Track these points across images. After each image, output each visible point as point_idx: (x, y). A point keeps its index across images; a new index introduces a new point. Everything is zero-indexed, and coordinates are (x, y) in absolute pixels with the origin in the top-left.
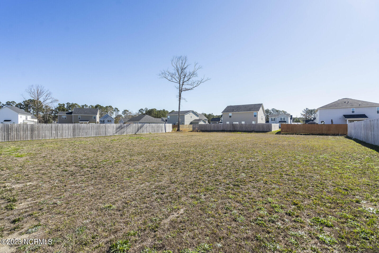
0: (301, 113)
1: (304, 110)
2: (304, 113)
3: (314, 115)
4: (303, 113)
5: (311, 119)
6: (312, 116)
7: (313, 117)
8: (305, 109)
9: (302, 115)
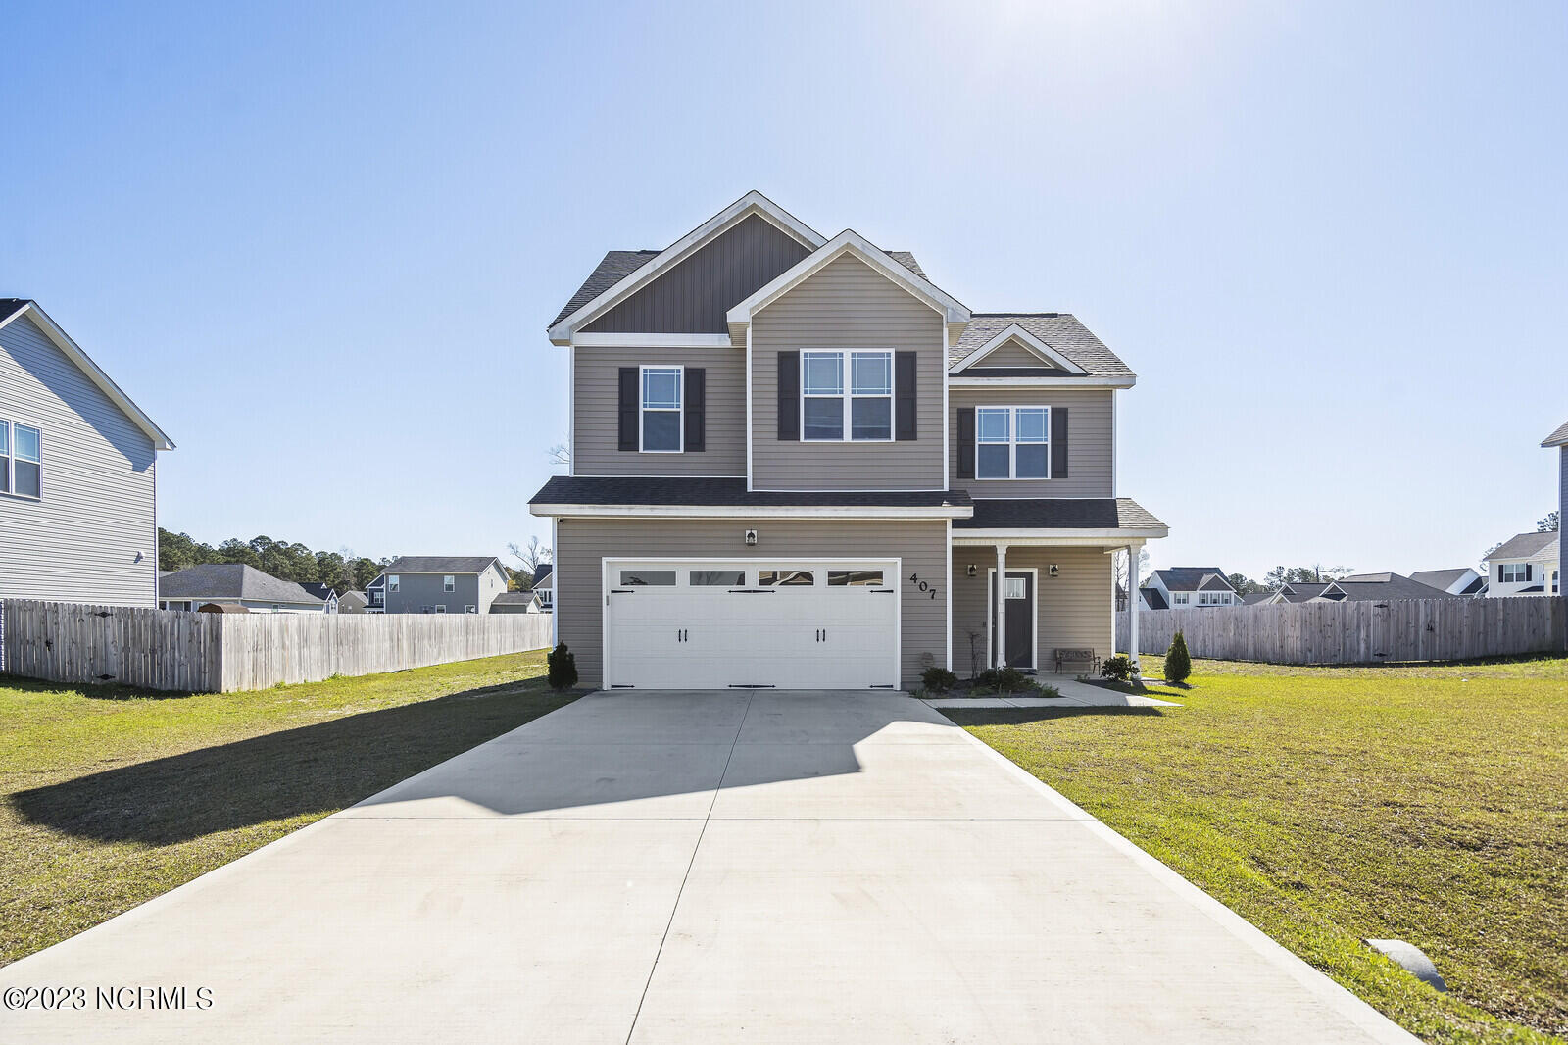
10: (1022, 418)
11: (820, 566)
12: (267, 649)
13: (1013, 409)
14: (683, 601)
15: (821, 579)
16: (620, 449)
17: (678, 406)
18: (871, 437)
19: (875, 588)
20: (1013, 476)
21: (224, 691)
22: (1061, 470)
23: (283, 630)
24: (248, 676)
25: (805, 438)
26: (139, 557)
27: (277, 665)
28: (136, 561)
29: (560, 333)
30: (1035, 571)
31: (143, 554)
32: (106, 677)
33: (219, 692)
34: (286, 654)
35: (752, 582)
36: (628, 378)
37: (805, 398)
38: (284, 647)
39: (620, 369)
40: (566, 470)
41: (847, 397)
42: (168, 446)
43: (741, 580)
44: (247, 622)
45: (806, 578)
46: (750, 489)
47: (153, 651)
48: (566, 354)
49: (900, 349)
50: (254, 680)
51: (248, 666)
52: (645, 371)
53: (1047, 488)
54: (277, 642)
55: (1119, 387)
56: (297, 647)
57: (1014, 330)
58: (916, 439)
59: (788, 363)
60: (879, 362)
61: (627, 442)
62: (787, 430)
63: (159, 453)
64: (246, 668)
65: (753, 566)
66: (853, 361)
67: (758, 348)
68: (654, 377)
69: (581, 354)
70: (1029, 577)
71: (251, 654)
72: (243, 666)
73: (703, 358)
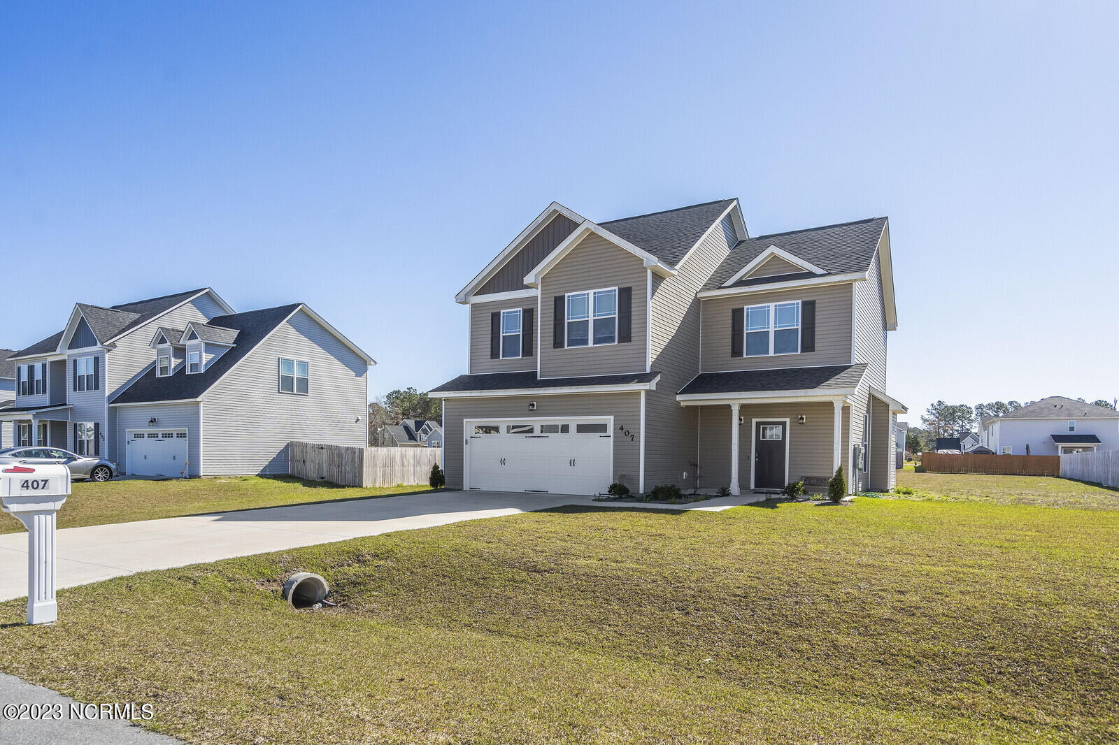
0: (922, 417)
1: (930, 407)
2: (932, 417)
3: (961, 423)
4: (927, 417)
5: (952, 434)
6: (956, 428)
7: (958, 431)
8: (935, 403)
9: (925, 421)
10: (780, 312)
11: (573, 421)
12: (392, 466)
13: (772, 305)
14: (504, 443)
15: (573, 429)
16: (492, 358)
17: (519, 331)
18: (606, 343)
19: (603, 434)
20: (771, 353)
21: (364, 486)
22: (808, 346)
23: (403, 457)
24: (379, 480)
25: (568, 346)
26: (358, 420)
27: (398, 475)
28: (356, 422)
29: (461, 298)
30: (788, 420)
31: (360, 418)
32: (322, 478)
33: (362, 487)
34: (405, 469)
35: (537, 431)
36: (495, 317)
37: (568, 323)
38: (403, 465)
39: (492, 313)
40: (466, 372)
41: (591, 319)
42: (372, 363)
43: (531, 431)
44: (379, 452)
45: (565, 429)
46: (539, 378)
47: (339, 466)
48: (468, 307)
49: (622, 286)
50: (384, 482)
51: (379, 474)
52: (504, 313)
53: (797, 359)
54: (398, 463)
55: (855, 280)
56: (412, 466)
57: (773, 249)
58: (630, 341)
59: (559, 302)
60: (609, 295)
61: (495, 355)
62: (558, 343)
63: (369, 367)
64: (378, 476)
65: (536, 422)
66: (594, 297)
67: (544, 296)
68: (508, 317)
69: (475, 307)
70: (784, 424)
71: (382, 469)
72: (376, 474)
73: (529, 303)
